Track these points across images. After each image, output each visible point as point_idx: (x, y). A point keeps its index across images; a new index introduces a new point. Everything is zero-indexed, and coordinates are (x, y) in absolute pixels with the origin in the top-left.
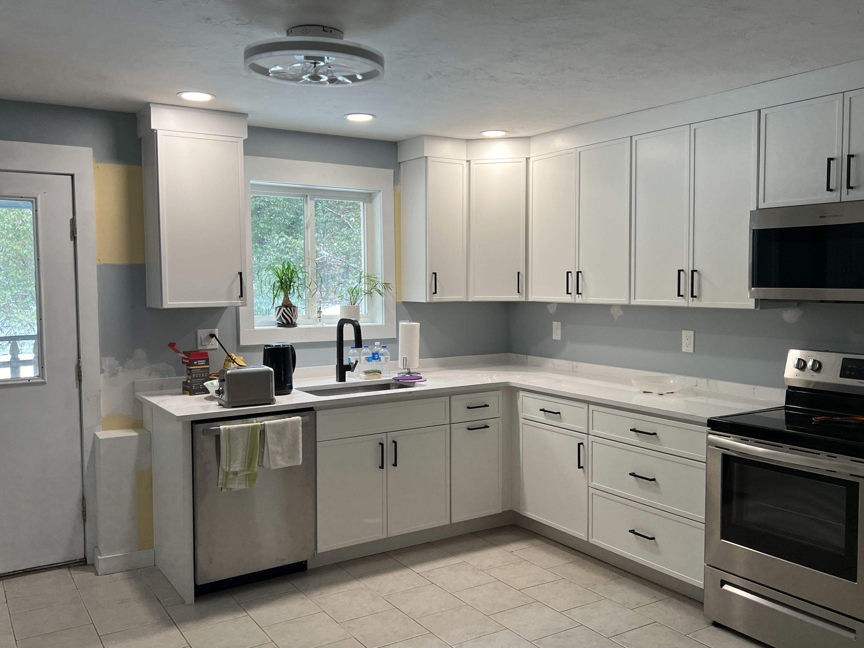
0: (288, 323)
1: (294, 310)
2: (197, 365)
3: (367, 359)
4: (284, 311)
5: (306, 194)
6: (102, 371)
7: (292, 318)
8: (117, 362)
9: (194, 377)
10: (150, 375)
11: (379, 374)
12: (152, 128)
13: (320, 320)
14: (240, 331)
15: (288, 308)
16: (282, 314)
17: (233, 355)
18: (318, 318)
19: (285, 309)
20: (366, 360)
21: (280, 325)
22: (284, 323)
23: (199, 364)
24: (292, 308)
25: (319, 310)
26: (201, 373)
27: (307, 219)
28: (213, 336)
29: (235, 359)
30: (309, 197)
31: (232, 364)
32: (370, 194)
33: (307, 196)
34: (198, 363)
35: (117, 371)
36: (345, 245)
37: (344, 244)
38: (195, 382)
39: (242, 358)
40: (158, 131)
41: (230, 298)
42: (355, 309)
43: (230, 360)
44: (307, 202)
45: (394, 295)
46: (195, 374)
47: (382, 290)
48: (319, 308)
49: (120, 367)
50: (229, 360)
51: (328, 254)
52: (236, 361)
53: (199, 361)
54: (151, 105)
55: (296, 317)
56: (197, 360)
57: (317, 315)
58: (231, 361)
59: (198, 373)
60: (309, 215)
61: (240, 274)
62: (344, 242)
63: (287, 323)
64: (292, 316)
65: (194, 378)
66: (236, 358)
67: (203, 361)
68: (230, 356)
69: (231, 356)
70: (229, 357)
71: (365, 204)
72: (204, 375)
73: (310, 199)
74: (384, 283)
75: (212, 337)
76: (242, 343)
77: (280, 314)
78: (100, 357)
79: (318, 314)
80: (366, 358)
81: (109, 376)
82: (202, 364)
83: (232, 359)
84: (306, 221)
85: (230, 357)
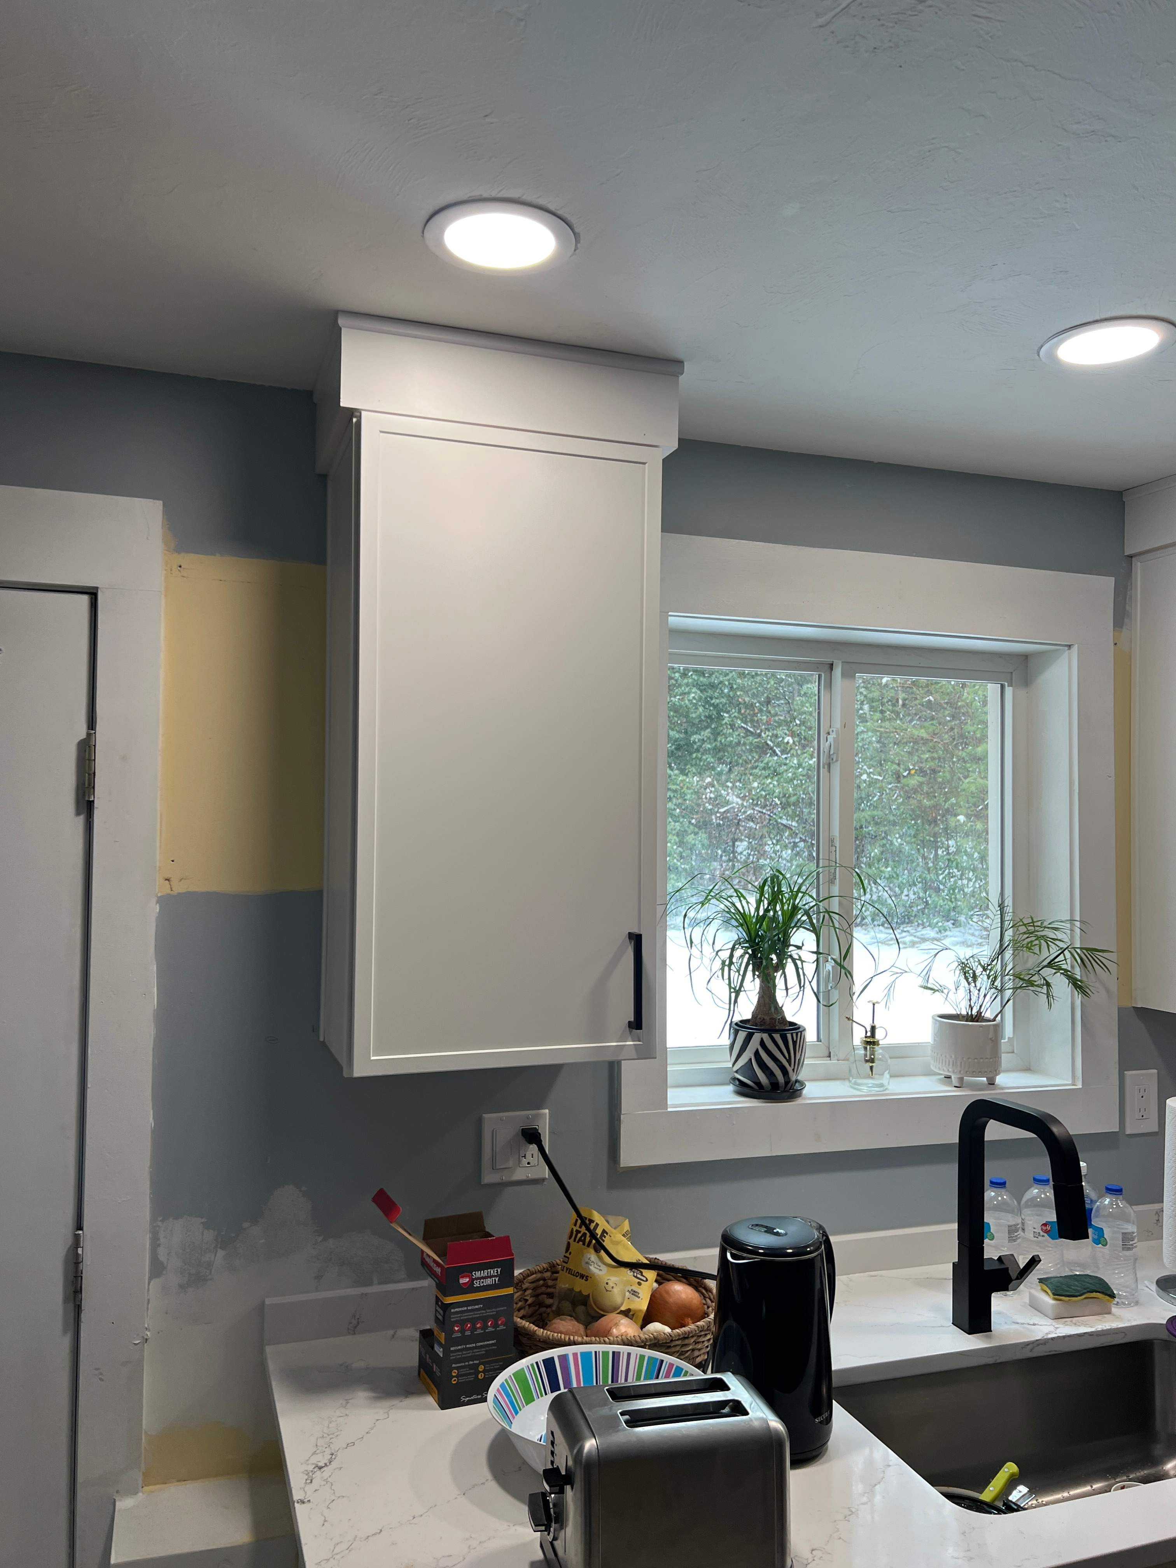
0: (775, 1085)
1: (794, 1043)
2: (470, 1288)
3: (1048, 1228)
4: (762, 1043)
5: (829, 660)
6: (157, 1269)
7: (790, 1069)
8: (209, 1235)
9: (459, 1335)
10: (318, 1277)
11: (1107, 1298)
12: (345, 402)
13: (871, 1068)
14: (622, 1117)
15: (777, 1037)
16: (757, 1053)
17: (597, 1217)
18: (867, 1061)
19: (765, 1036)
20: (1046, 1232)
21: (746, 1090)
22: (758, 1084)
23: (477, 1284)
24: (789, 1036)
25: (869, 1034)
26: (485, 1320)
27: (831, 738)
28: (532, 1136)
29: (604, 1231)
30: (838, 671)
31: (593, 1256)
32: (1024, 659)
33: (831, 666)
34: (472, 1280)
35: (210, 1265)
36: (771, 786)
37: (770, 783)
38: (458, 1355)
39: (626, 1226)
40: (363, 413)
41: (596, 1032)
42: (990, 1036)
43: (588, 1239)
44: (829, 685)
45: (1114, 987)
46: (462, 1323)
47: (1072, 967)
48: (869, 1029)
49: (221, 1253)
50: (582, 1240)
51: (740, 802)
52: (607, 1243)
53: (478, 1274)
54: (341, 322)
55: (798, 1064)
56: (468, 1270)
57: (863, 1052)
58: (590, 1242)
59: (473, 1321)
60: (837, 724)
61: (636, 940)
62: (769, 780)
63: (771, 1084)
64: (789, 1061)
65: (457, 1342)
66: (608, 1228)
67: (492, 1272)
68: (585, 1222)
69: (591, 1221)
70: (583, 1227)
71: (1009, 691)
72: (495, 1325)
73: (844, 675)
74: (1081, 949)
75: (530, 1142)
76: (629, 1158)
77: (748, 1054)
78: (154, 1219)
79: (866, 1049)
80: (1045, 1225)
81: (181, 1286)
82: (489, 1281)
83: (593, 1236)
84: (824, 746)
85: (588, 1229)
